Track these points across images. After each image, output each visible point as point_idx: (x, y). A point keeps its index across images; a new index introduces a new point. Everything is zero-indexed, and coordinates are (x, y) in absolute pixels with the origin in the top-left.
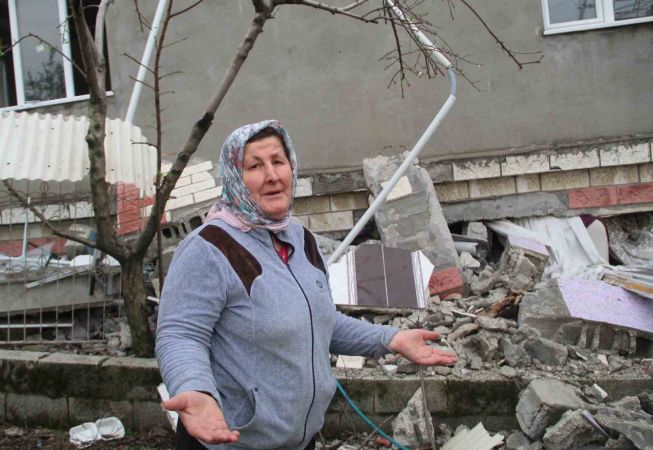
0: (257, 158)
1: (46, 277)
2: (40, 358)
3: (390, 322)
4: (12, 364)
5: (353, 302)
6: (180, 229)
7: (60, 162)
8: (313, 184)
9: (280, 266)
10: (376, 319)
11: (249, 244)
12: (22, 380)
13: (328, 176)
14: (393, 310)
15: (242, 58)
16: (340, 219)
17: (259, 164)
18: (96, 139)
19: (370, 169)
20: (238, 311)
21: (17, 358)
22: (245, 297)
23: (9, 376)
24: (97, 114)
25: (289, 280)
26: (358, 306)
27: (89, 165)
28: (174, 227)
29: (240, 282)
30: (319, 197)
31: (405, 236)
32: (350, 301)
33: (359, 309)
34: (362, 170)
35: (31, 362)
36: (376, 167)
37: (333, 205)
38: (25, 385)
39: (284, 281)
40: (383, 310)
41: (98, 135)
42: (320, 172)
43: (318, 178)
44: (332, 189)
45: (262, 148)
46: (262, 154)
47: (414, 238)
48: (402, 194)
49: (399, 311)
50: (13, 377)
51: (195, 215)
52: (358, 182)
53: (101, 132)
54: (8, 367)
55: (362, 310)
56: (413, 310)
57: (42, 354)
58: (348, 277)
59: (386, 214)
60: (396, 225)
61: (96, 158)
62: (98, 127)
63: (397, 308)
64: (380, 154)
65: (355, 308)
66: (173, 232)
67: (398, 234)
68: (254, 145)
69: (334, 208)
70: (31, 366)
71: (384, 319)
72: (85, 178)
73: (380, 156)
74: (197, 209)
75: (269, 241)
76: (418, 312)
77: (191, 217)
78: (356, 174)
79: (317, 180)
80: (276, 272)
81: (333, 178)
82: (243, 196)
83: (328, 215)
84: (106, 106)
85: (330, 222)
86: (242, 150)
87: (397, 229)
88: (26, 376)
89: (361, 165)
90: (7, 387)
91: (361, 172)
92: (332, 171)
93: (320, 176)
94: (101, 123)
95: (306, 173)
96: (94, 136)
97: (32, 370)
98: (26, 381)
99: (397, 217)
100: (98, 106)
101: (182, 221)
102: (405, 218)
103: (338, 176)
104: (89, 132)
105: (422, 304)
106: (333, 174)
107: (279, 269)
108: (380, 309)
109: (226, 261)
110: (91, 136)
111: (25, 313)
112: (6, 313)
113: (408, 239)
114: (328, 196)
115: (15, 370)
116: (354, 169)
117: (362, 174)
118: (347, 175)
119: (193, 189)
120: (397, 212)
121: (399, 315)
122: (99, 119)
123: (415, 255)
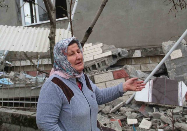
0: (72, 51)
1: (38, 86)
2: (32, 114)
3: (166, 110)
4: (23, 116)
5: (150, 101)
6: (88, 69)
7: (40, 45)
8: (142, 52)
9: (80, 92)
10: (160, 109)
11: (69, 84)
12: (26, 122)
13: (148, 49)
14: (167, 106)
15: (104, 6)
16: (153, 66)
17: (73, 53)
18: (52, 37)
19: (165, 46)
20: (66, 110)
21: (25, 114)
22: (68, 105)
23: (22, 120)
24: (52, 28)
25: (83, 97)
26: (152, 103)
27: (50, 47)
28: (85, 68)
29: (66, 99)
30: (144, 57)
31: (178, 75)
32: (149, 100)
33: (152, 104)
34: (162, 47)
35: (29, 116)
36: (167, 46)
37: (150, 60)
38: (26, 124)
39: (81, 97)
40: (163, 105)
41: (53, 36)
42: (144, 47)
43: (144, 50)
44: (150, 54)
45: (73, 47)
46: (73, 49)
47: (182, 75)
48: (178, 57)
49: (170, 106)
50: (23, 121)
51: (94, 64)
52: (160, 52)
53: (54, 35)
54: (21, 117)
55: (154, 105)
56: (176, 107)
57: (33, 113)
58: (149, 90)
59: (170, 65)
60: (175, 70)
61: (52, 44)
62: (53, 33)
63: (169, 105)
64: (169, 40)
65: (151, 104)
66: (85, 70)
67: (175, 73)
68: (71, 46)
69: (151, 62)
70: (29, 117)
71: (164, 109)
72: (48, 51)
73: (169, 41)
74: (94, 62)
75: (76, 82)
76: (178, 107)
77: (92, 65)
78: (160, 48)
79: (143, 50)
80: (78, 94)
81: (150, 50)
82: (68, 65)
83: (148, 64)
84: (56, 25)
85: (149, 68)
86: (67, 49)
87: (175, 71)
88: (27, 121)
89: (161, 45)
90: (21, 124)
91: (161, 48)
92: (150, 47)
93: (145, 49)
94: (54, 31)
95: (139, 48)
96: (51, 36)
97: (29, 119)
98: (27, 122)
99: (175, 66)
100: (52, 25)
101: (88, 66)
102: (179, 67)
103: (152, 49)
104: (50, 35)
105: (180, 104)
106: (150, 48)
107: (79, 93)
108: (162, 105)
109: (62, 91)
110: (50, 36)
111: (30, 98)
112: (24, 97)
113: (180, 76)
114: (148, 57)
115: (23, 118)
116: (159, 46)
117: (162, 48)
118: (155, 49)
119: (94, 54)
120: (175, 64)
121: (171, 108)
122: (53, 30)
123: (180, 83)
